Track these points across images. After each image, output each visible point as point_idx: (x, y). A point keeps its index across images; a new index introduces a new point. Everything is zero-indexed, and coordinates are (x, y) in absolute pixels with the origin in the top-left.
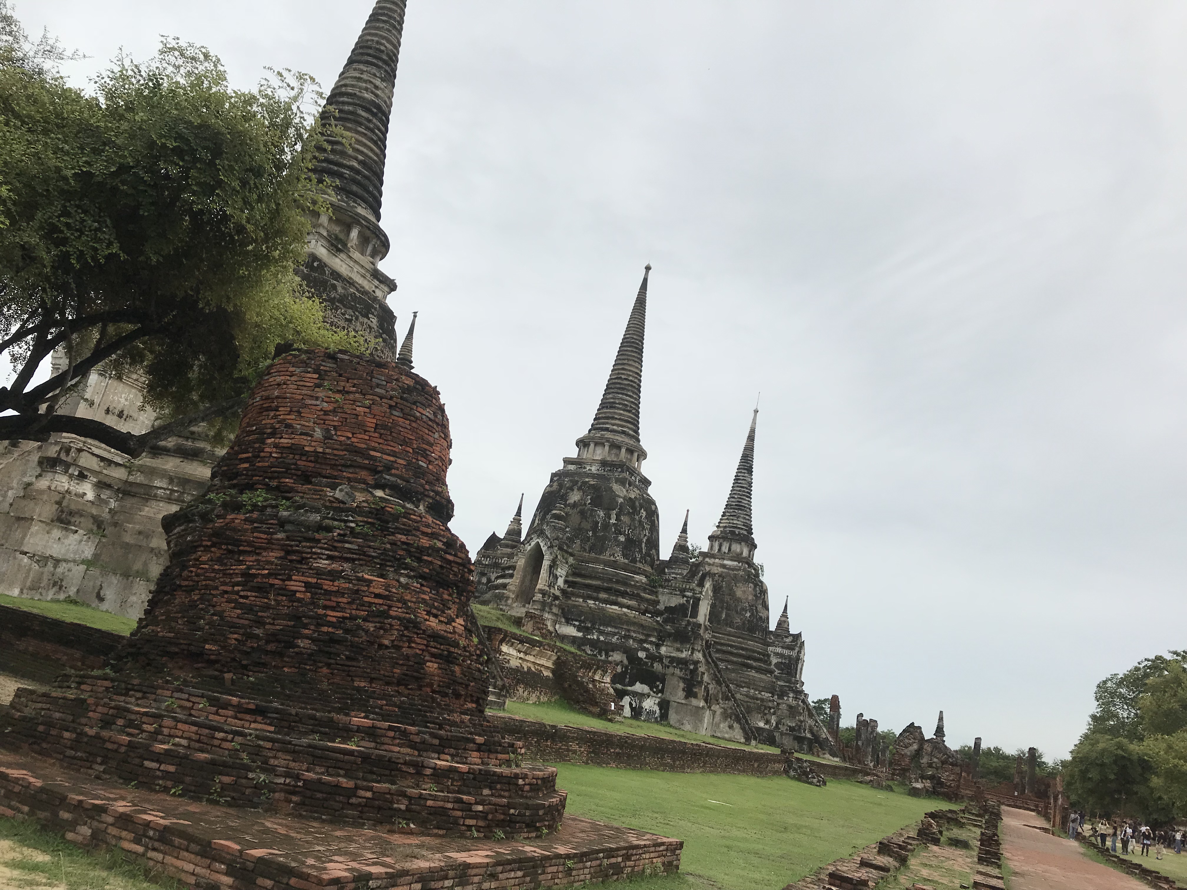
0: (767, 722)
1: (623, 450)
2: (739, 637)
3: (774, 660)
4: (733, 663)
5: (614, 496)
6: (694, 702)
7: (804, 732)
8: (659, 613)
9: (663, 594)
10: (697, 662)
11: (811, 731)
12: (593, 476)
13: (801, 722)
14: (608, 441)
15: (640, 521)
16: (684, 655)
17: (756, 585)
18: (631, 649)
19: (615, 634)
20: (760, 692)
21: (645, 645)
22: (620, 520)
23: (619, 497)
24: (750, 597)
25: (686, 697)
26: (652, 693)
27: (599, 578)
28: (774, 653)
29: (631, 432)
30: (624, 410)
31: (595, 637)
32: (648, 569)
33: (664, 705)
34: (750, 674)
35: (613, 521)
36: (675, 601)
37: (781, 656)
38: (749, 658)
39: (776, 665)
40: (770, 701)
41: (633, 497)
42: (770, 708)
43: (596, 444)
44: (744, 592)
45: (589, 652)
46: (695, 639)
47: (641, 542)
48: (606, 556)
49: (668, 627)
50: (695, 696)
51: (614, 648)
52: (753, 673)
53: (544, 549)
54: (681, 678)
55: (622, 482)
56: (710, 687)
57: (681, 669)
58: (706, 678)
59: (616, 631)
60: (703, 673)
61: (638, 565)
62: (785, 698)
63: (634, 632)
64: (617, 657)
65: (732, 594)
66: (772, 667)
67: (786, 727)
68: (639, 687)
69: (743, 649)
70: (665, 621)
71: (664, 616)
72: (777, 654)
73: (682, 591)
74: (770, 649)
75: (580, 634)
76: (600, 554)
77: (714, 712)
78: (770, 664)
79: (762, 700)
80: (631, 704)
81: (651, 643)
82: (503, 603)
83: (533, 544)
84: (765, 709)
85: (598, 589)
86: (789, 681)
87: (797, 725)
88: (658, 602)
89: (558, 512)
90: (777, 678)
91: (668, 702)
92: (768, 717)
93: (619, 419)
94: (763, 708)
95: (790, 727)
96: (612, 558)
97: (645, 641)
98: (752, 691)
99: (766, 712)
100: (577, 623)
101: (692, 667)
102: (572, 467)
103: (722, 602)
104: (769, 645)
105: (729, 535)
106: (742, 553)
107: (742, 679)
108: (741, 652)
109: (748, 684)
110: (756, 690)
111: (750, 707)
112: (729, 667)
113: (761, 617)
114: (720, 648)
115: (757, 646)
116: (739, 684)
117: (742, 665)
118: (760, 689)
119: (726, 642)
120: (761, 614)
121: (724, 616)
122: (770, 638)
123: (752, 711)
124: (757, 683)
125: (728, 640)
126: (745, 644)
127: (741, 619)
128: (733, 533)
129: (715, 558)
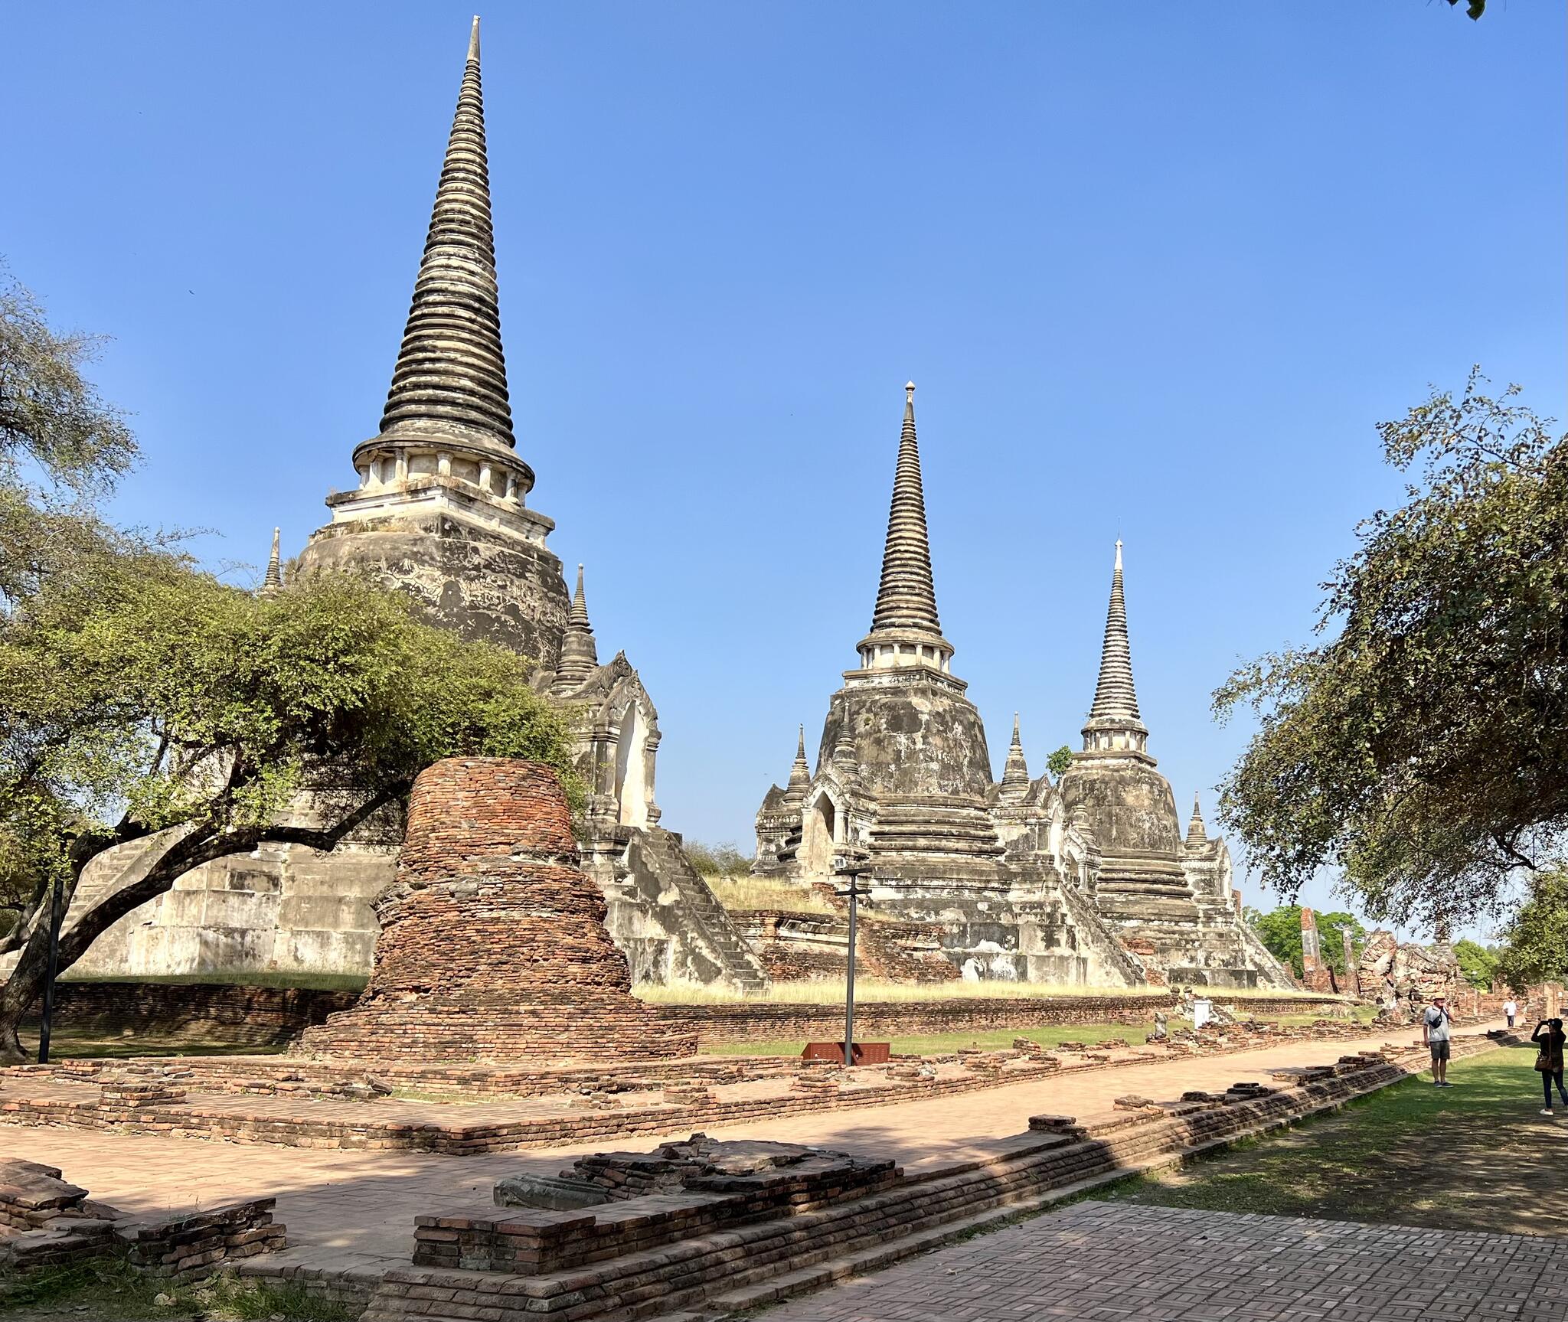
0: (1192, 959)
1: (919, 649)
2: (1138, 857)
3: (1191, 878)
4: (1135, 891)
5: (913, 714)
6: (1057, 951)
7: (1243, 962)
8: (999, 852)
9: (1000, 825)
10: (1055, 904)
11: (1252, 960)
12: (885, 691)
13: (1236, 951)
14: (896, 641)
15: (955, 740)
16: (1038, 896)
17: (1152, 785)
18: (967, 901)
19: (943, 888)
20: (1177, 923)
21: (986, 893)
22: (929, 744)
23: (922, 713)
24: (1146, 802)
25: (1047, 947)
26: (1002, 951)
27: (913, 822)
28: (1190, 869)
29: (926, 623)
30: (911, 594)
31: (919, 896)
32: (978, 798)
33: (1020, 962)
34: (1160, 901)
35: (919, 746)
36: (1017, 832)
37: (1201, 871)
38: (1155, 882)
39: (1196, 884)
40: (1193, 932)
41: (941, 710)
42: (1193, 941)
43: (882, 647)
44: (1137, 797)
45: (915, 916)
46: (1047, 875)
47: (960, 766)
48: (919, 793)
49: (1012, 867)
50: (1058, 943)
51: (946, 904)
52: (1164, 900)
53: (833, 799)
54: (1039, 926)
55: (923, 692)
56: (1076, 930)
57: (1036, 915)
58: (1069, 921)
59: (944, 883)
60: (1064, 915)
61: (963, 795)
62: (1213, 924)
63: (968, 880)
64: (948, 915)
65: (1120, 802)
66: (1190, 888)
67: (1218, 962)
68: (985, 946)
69: (1146, 872)
70: (1009, 859)
71: (1006, 854)
72: (1193, 870)
73: (1024, 820)
74: (1184, 865)
75: (900, 896)
76: (909, 792)
77: (1084, 961)
78: (1186, 885)
79: (1182, 933)
80: (977, 969)
81: (993, 889)
82: (794, 875)
83: (817, 793)
84: (1187, 942)
85: (914, 835)
86: (1213, 902)
87: (1231, 956)
88: (995, 838)
89: (844, 748)
90: (1198, 901)
91: (1025, 957)
92: (1192, 953)
93: (907, 608)
94: (1183, 942)
95: (1223, 961)
96: (926, 794)
97: (986, 889)
98: (1166, 923)
99: (1188, 946)
100: (894, 883)
101: (1048, 910)
102: (855, 684)
103: (1110, 815)
104: (1181, 860)
105: (1107, 725)
106: (1127, 745)
107: (1149, 911)
108: (1143, 876)
109: (1159, 916)
110: (1170, 921)
111: (1165, 944)
112: (1130, 898)
113: (1165, 826)
114: (1115, 875)
115: (1165, 865)
116: (1146, 917)
117: (1148, 892)
118: (1177, 919)
119: (1122, 867)
120: (1165, 822)
121: (1114, 833)
122: (1181, 851)
123: (1169, 949)
124: (1173, 913)
125: (1125, 864)
126: (1149, 865)
127: (1138, 834)
128: (1113, 721)
129: (1093, 759)
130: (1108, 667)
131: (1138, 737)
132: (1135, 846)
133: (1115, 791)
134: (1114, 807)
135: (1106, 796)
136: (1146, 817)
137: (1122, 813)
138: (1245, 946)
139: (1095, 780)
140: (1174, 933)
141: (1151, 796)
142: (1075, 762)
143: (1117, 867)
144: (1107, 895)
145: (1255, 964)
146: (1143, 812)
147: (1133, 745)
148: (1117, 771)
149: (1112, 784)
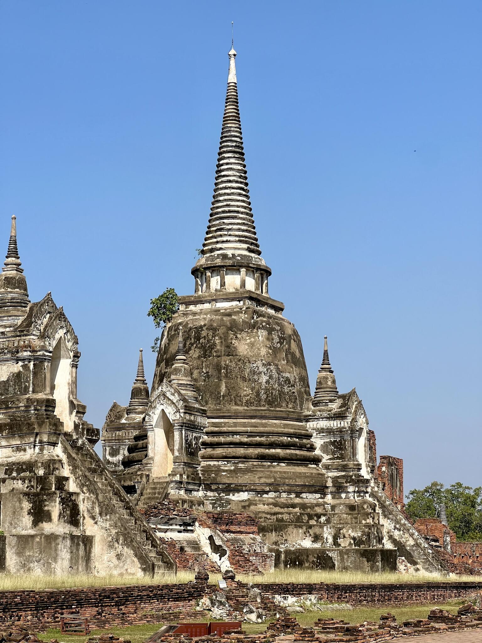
0: (317, 538)
2: (252, 417)
3: (318, 442)
4: (246, 458)
6: (47, 528)
7: (380, 540)
11: (391, 537)
13: (368, 526)
17: (270, 331)
20: (298, 495)
24: (263, 351)
25: (35, 523)
28: (317, 429)
34: (278, 469)
37: (329, 431)
38: (272, 445)
39: (324, 448)
40: (318, 505)
42: (319, 516)
44: (252, 345)
50: (49, 518)
56: (78, 498)
57: (23, 480)
58: (72, 487)
60: (62, 478)
62: (343, 495)
65: (230, 351)
66: (317, 452)
72: (321, 431)
73: (14, 354)
74: (311, 425)
78: (312, 448)
79: (303, 506)
84: (310, 517)
86: (344, 468)
87: (364, 533)
90: (327, 467)
94: (305, 518)
95: (354, 539)
98: (284, 495)
99: (312, 522)
101: (41, 472)
103: (218, 368)
104: (307, 419)
105: (218, 262)
106: (243, 284)
107: (263, 480)
108: (258, 439)
109: (275, 487)
110: (289, 492)
111: (282, 520)
112: (241, 465)
113: (288, 380)
114: (222, 439)
115: (286, 426)
116: (259, 488)
117: (262, 457)
118: (298, 489)
119: (230, 429)
120: (287, 375)
121: (223, 389)
122: (308, 409)
123: (286, 527)
124: (292, 482)
125: (235, 425)
126: (264, 425)
127: (252, 389)
128: (225, 256)
129: (202, 302)
130: (221, 195)
131: (256, 275)
132: (249, 403)
133: (224, 338)
134: (224, 358)
135: (215, 344)
136: (262, 369)
137: (233, 365)
138: (383, 521)
139: (201, 327)
140: (293, 506)
141: (268, 344)
142: (182, 308)
143: (225, 429)
144: (212, 463)
145: (394, 541)
146: (259, 363)
147: (251, 284)
148: (229, 315)
149: (221, 331)
